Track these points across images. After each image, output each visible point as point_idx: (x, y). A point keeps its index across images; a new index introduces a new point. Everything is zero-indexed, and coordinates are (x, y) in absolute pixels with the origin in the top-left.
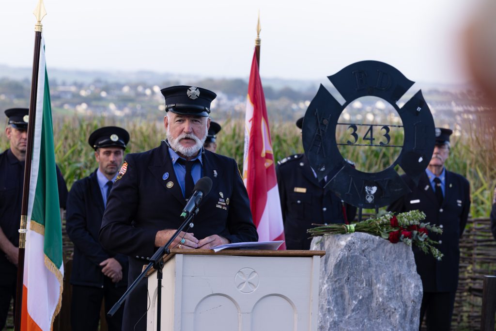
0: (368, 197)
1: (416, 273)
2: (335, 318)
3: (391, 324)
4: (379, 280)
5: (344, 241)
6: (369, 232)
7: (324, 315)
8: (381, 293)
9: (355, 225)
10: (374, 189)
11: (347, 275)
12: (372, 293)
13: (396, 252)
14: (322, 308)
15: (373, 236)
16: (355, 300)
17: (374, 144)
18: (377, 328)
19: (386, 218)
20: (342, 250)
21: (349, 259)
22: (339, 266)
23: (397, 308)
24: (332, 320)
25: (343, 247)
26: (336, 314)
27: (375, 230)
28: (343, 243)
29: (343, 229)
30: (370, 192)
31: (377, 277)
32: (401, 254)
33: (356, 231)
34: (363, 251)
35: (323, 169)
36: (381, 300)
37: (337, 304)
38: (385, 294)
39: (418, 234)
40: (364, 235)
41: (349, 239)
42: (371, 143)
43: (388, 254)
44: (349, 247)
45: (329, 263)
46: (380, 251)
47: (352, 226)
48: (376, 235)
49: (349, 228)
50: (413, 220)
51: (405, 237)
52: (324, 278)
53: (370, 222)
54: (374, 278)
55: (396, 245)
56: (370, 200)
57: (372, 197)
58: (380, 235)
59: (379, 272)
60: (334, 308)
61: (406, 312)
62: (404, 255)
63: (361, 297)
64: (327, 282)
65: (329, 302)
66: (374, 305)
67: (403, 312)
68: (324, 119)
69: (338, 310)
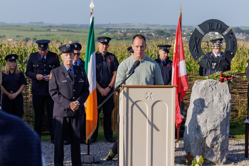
0: (213, 67)
1: (229, 93)
2: (200, 108)
3: (220, 110)
4: (216, 95)
5: (204, 82)
6: (213, 79)
7: (197, 108)
8: (216, 100)
9: (208, 76)
10: (215, 64)
11: (205, 93)
12: (213, 100)
13: (222, 86)
14: (196, 105)
15: (214, 80)
16: (208, 102)
17: (215, 48)
18: (215, 112)
19: (219, 74)
20: (203, 85)
21: (205, 88)
22: (202, 90)
23: (222, 105)
24: (199, 109)
25: (203, 84)
26: (201, 107)
27: (215, 78)
28: (204, 83)
29: (204, 78)
30: (213, 65)
31: (215, 94)
32: (224, 86)
33: (208, 78)
34: (210, 85)
35: (197, 57)
36: (216, 102)
37: (201, 104)
38: (218, 100)
39: (230, 79)
40: (211, 80)
41: (206, 81)
42: (214, 48)
43: (219, 86)
44: (205, 84)
45: (199, 90)
46: (216, 85)
47: (207, 77)
48: (215, 80)
49: (206, 77)
50: (229, 74)
51: (225, 80)
52: (197, 95)
53: (213, 75)
54: (214, 94)
55: (222, 83)
56: (214, 68)
57: (214, 67)
58: (216, 80)
59: (216, 92)
60: (200, 105)
61: (225, 106)
62: (225, 86)
63: (210, 101)
64: (198, 96)
65: (198, 103)
66: (214, 104)
67: (224, 106)
68: (196, 40)
69: (202, 106)
